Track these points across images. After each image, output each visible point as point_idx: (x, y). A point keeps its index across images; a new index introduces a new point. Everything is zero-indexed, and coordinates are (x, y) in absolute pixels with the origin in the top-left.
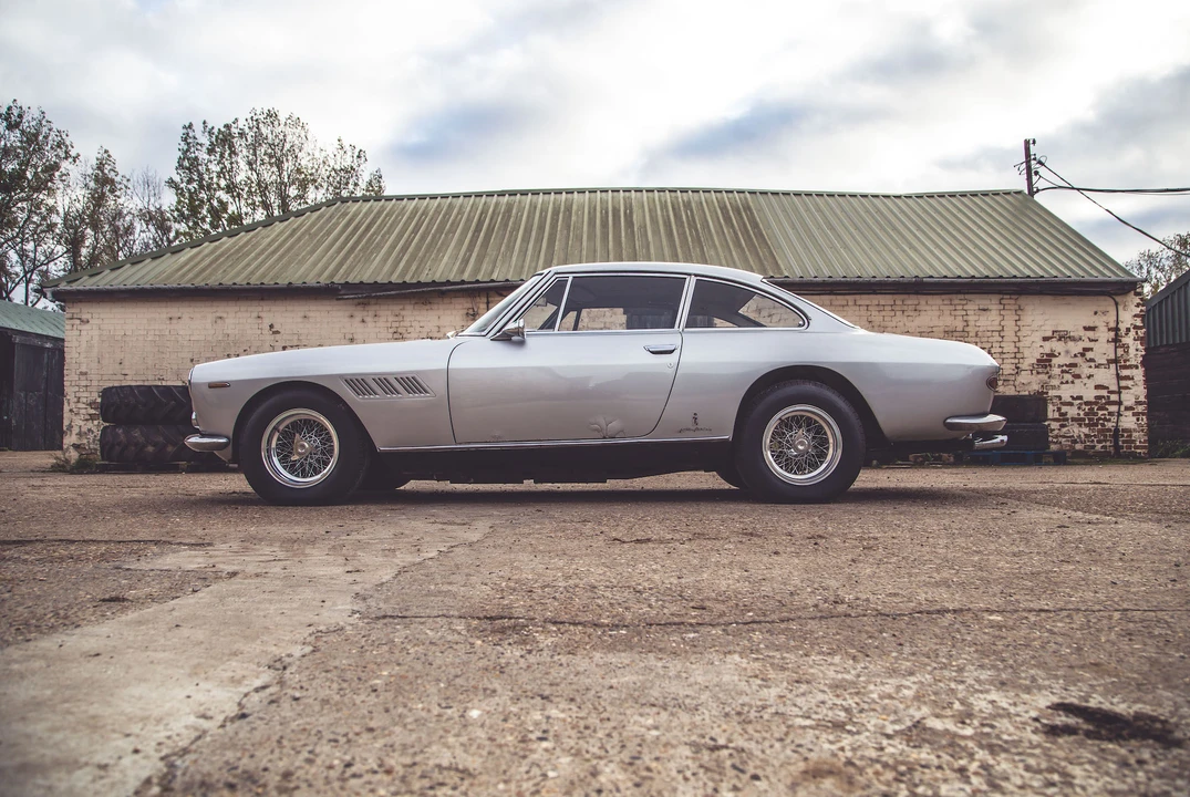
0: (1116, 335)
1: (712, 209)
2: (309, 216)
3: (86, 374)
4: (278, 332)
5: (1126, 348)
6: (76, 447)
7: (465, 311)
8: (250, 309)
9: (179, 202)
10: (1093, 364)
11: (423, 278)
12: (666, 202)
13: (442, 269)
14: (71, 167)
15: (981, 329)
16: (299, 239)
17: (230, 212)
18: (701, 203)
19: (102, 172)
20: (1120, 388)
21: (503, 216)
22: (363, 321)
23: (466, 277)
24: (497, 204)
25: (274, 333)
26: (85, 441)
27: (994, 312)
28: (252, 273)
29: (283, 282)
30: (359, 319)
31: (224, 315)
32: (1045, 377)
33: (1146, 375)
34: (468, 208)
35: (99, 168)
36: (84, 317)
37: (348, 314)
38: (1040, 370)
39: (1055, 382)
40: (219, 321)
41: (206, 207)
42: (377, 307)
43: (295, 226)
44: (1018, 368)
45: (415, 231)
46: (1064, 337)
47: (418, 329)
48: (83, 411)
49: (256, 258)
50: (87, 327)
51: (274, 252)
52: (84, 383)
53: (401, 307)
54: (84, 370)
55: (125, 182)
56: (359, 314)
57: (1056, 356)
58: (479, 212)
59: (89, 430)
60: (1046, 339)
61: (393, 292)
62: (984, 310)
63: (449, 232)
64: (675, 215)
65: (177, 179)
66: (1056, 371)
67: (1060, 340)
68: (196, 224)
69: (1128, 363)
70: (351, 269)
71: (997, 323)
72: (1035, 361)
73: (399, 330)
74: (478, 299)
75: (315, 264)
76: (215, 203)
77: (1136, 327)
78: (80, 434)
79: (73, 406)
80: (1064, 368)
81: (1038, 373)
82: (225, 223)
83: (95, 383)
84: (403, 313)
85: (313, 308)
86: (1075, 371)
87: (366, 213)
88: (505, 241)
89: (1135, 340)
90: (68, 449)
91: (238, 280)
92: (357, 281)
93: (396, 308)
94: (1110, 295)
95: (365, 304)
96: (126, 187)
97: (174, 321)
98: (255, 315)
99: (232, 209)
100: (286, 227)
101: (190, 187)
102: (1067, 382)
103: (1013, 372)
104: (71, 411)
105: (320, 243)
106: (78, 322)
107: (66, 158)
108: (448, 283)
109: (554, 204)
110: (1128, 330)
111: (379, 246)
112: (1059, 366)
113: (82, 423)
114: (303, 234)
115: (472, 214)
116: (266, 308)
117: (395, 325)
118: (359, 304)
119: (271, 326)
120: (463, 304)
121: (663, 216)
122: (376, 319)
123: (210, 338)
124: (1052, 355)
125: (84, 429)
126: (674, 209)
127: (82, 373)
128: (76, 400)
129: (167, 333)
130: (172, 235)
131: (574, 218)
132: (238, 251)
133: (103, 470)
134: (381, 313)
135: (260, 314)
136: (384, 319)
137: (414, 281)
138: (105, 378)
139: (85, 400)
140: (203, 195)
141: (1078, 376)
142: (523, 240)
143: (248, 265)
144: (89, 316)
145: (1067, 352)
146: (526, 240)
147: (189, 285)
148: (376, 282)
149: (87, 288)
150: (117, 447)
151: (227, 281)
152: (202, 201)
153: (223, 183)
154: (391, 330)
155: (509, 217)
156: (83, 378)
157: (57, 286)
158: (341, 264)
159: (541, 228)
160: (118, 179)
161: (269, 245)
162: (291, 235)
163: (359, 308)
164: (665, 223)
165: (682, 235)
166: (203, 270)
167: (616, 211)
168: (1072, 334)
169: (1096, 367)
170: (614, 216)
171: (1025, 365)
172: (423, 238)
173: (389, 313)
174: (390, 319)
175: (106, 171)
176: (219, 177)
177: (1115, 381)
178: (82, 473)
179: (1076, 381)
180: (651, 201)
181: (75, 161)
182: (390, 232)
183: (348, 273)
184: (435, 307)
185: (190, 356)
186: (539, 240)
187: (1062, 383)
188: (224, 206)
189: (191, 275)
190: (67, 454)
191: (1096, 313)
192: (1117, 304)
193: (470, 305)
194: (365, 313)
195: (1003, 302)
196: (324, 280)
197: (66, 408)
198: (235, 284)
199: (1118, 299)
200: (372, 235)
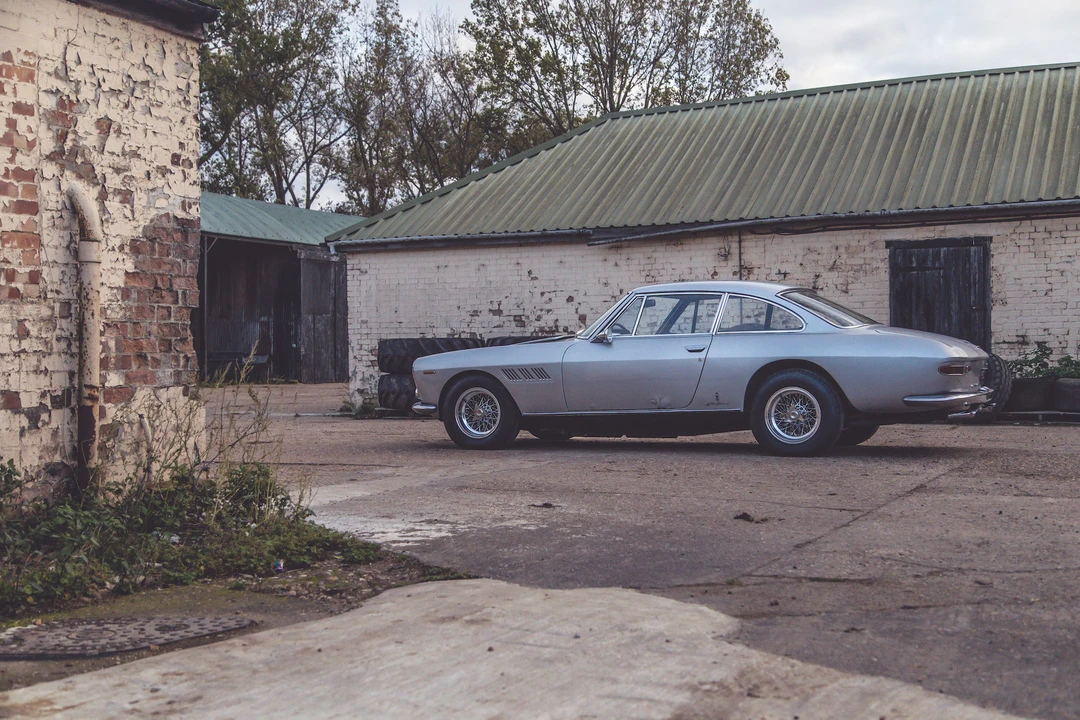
1: (1035, 98)
2: (577, 140)
3: (366, 322)
4: (536, 278)
6: (361, 392)
7: (718, 251)
8: (512, 255)
9: (480, 48)
11: (673, 219)
12: (979, 93)
13: (694, 208)
14: (349, 19)
16: (562, 172)
17: (543, 54)
18: (1025, 89)
19: (384, 17)
21: (780, 129)
22: (616, 265)
23: (716, 216)
24: (778, 111)
25: (532, 279)
26: (368, 387)
28: (511, 219)
29: (538, 229)
30: (612, 263)
31: (486, 262)
34: (744, 121)
35: (380, 14)
36: (364, 267)
37: (601, 258)
40: (481, 268)
41: (512, 52)
42: (629, 250)
43: (559, 156)
45: (679, 157)
47: (670, 272)
48: (365, 358)
49: (516, 200)
50: (366, 277)
51: (535, 191)
52: (365, 331)
53: (653, 249)
54: (364, 318)
55: (412, 28)
56: (613, 257)
58: (754, 125)
59: (371, 376)
61: (642, 236)
63: (715, 155)
64: (983, 112)
65: (473, 19)
68: (501, 76)
70: (605, 209)
73: (652, 273)
74: (730, 237)
75: (572, 205)
76: (523, 45)
78: (363, 380)
79: (356, 353)
82: (537, 69)
83: (374, 331)
84: (655, 255)
85: (568, 252)
87: (634, 134)
88: (771, 165)
90: (353, 394)
91: (497, 228)
92: (607, 225)
93: (648, 250)
95: (618, 248)
96: (414, 35)
97: (441, 270)
98: (514, 261)
99: (545, 50)
100: (551, 157)
101: (491, 28)
104: (355, 357)
105: (582, 176)
106: (358, 272)
107: (345, 8)
108: (697, 223)
109: (842, 107)
111: (640, 178)
113: (365, 369)
114: (566, 165)
115: (746, 129)
116: (525, 254)
117: (649, 267)
118: (612, 248)
119: (530, 272)
120: (714, 245)
121: (967, 114)
122: (629, 262)
123: (474, 286)
125: (367, 375)
126: (985, 102)
127: (363, 322)
128: (358, 347)
129: (436, 281)
130: (473, 89)
131: (857, 127)
132: (502, 191)
133: (381, 416)
134: (631, 256)
135: (520, 261)
136: (636, 262)
137: (664, 223)
138: (383, 325)
139: (366, 347)
140: (507, 37)
142: (791, 162)
143: (509, 208)
144: (367, 267)
146: (794, 163)
147: (452, 236)
148: (626, 226)
149: (364, 241)
150: (392, 396)
151: (487, 230)
152: (508, 46)
153: (531, 16)
154: (644, 274)
155: (786, 130)
156: (364, 326)
157: (338, 240)
158: (596, 204)
159: (817, 143)
160: (402, 26)
161: (532, 182)
162: (555, 168)
163: (612, 251)
164: (964, 125)
165: (978, 142)
166: (467, 216)
167: (913, 110)
170: (906, 120)
172: (685, 167)
173: (641, 256)
174: (643, 262)
175: (389, 17)
176: (525, 9)
178: (364, 419)
180: (961, 90)
181: (354, 11)
182: (653, 159)
183: (600, 217)
184: (686, 247)
185: (456, 303)
186: (809, 162)
188: (534, 46)
189: (455, 223)
190: (353, 399)
193: (721, 245)
194: (619, 256)
196: (577, 225)
197: (351, 355)
198: (494, 232)
200: (635, 164)
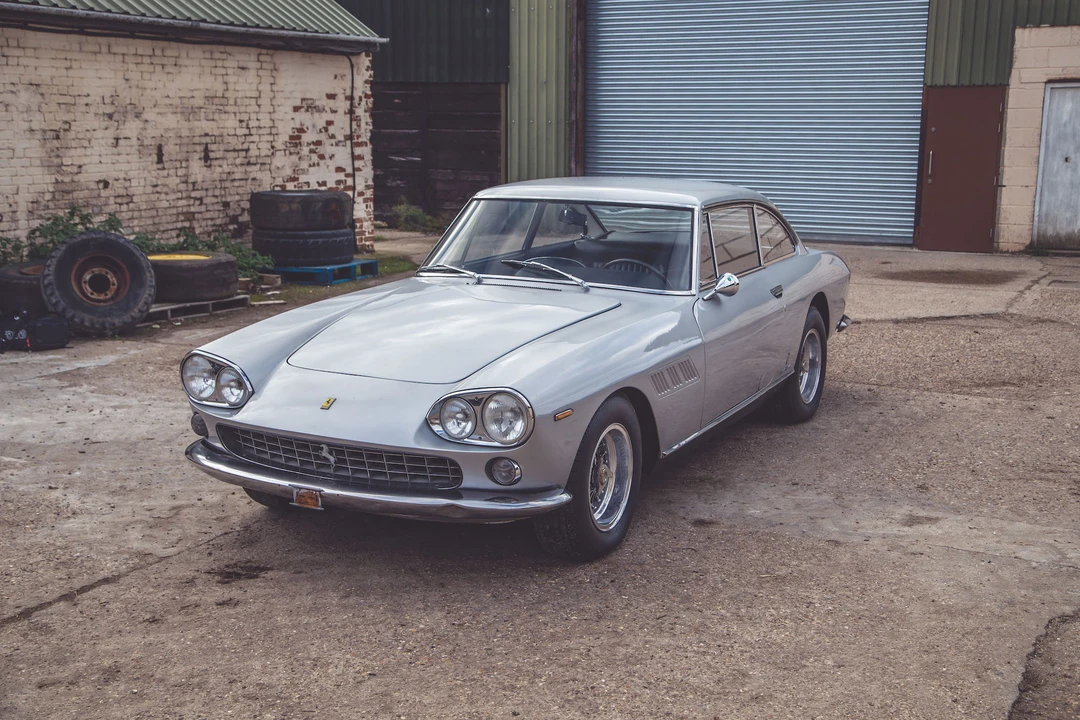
0: (352, 105)
5: (358, 120)
10: (333, 141)
15: (240, 94)
20: (354, 169)
27: (253, 72)
32: (295, 158)
33: (374, 153)
38: (292, 150)
39: (304, 165)
44: (273, 147)
46: (309, 106)
57: (305, 132)
60: (296, 109)
62: (243, 68)
66: (305, 150)
67: (307, 110)
69: (360, 140)
71: (254, 87)
72: (287, 139)
77: (367, 96)
80: (312, 147)
81: (291, 154)
86: (320, 150)
89: (366, 111)
94: (348, 55)
102: (314, 165)
103: (269, 153)
110: (360, 98)
112: (309, 144)
124: (301, 130)
141: (322, 157)
145: (314, 126)
168: (317, 103)
169: (337, 145)
171: (279, 145)
177: (350, 162)
179: (322, 162)
187: (310, 166)
191: (336, 77)
192: (352, 66)
195: (262, 58)
199: (354, 59)
